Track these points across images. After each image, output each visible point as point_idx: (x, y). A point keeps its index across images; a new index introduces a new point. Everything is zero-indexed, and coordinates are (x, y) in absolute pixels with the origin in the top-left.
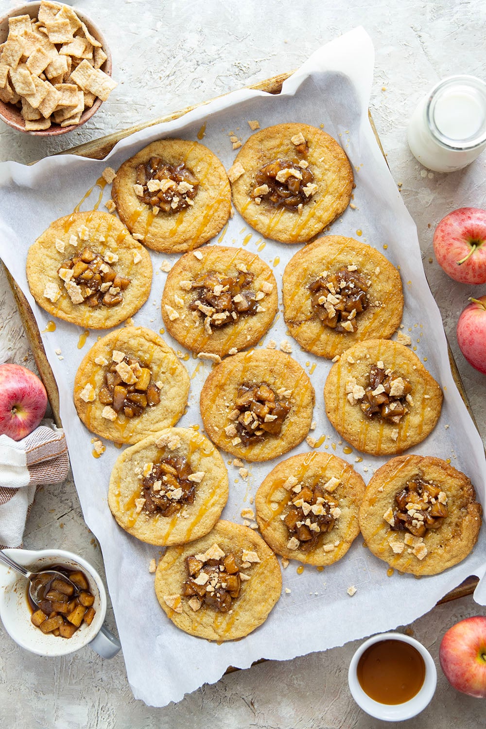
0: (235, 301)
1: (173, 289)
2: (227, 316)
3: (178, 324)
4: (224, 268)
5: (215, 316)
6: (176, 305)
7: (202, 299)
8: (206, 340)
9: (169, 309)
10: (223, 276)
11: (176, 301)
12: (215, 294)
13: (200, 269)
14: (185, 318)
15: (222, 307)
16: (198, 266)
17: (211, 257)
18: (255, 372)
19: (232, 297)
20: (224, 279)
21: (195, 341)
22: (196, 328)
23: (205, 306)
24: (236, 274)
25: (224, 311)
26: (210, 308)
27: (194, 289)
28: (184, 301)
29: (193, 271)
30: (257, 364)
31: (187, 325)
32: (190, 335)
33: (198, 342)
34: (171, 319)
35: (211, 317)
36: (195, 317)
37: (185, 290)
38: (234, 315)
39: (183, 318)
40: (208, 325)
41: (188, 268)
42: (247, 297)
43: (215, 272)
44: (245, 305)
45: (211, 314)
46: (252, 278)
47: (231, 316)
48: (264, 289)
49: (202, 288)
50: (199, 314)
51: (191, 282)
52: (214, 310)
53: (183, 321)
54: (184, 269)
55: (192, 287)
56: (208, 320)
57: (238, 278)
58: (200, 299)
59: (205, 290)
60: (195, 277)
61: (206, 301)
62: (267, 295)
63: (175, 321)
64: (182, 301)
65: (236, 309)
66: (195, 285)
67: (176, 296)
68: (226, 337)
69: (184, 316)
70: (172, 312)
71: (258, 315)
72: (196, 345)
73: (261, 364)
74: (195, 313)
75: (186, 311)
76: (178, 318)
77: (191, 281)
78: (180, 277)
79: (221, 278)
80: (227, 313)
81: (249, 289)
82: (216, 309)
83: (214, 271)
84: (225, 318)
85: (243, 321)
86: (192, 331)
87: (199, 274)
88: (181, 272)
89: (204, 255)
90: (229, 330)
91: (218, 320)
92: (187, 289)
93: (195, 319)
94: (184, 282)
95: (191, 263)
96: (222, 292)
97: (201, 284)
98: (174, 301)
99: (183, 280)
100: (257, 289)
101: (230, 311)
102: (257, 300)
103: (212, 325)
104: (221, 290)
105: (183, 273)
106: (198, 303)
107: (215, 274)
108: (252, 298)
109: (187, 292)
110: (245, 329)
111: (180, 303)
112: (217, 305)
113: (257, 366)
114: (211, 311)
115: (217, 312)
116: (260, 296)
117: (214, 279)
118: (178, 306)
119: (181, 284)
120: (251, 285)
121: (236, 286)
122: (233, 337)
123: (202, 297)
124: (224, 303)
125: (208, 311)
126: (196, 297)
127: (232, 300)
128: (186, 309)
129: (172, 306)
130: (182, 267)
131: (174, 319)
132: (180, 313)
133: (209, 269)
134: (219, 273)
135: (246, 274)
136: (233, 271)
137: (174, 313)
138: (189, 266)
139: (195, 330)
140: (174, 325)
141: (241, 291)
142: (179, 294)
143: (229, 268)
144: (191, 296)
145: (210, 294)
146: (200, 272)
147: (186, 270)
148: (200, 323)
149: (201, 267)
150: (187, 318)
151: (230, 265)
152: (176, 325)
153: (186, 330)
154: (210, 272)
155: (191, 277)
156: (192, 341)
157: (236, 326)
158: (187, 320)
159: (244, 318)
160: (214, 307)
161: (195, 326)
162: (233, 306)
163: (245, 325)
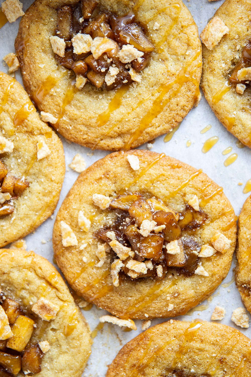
0: (169, 252)
1: (80, 201)
2: (149, 270)
3: (72, 253)
4: (167, 193)
5: (131, 264)
6: (77, 225)
7: (119, 230)
8: (106, 291)
9: (65, 229)
10: (160, 206)
11: (79, 220)
12: (141, 232)
13: (130, 184)
14: (86, 248)
16: (128, 179)
17: (151, 171)
18: (196, 358)
19: (166, 242)
20: (162, 212)
21: (90, 286)
22: (98, 268)
23: (120, 245)
24: (182, 208)
25: (146, 260)
26: (126, 249)
27: (112, 209)
28: (92, 223)
29: (118, 183)
30: (202, 346)
31: (85, 259)
32: (85, 275)
33: (94, 290)
34: (65, 243)
35: (124, 262)
36: (100, 253)
37: (98, 208)
38: (160, 270)
39: (82, 248)
40: (115, 273)
41: (112, 176)
42: (186, 247)
43: (152, 195)
44: (181, 259)
45: (125, 258)
46: (204, 221)
47: (155, 270)
48: (216, 245)
49: (125, 213)
50: (108, 250)
51: (108, 198)
52: (131, 254)
53: (81, 252)
54: (106, 175)
55: (110, 206)
56: (118, 265)
58: (116, 228)
59: (128, 220)
60: (120, 192)
61: (125, 236)
63: (69, 248)
64: (88, 223)
65: (165, 262)
66: (115, 204)
67: (81, 213)
68: (138, 296)
69: (85, 245)
70: (68, 234)
72: (90, 292)
73: (207, 347)
74: (102, 248)
75: (90, 238)
76: (76, 246)
77: (110, 196)
78: (96, 186)
79: (156, 208)
80: (150, 265)
81: (194, 234)
82: (135, 254)
83: (150, 193)
84: (145, 272)
85: (170, 279)
86: (90, 270)
87: (125, 191)
88: (101, 178)
89: (143, 165)
90: (145, 288)
91: (133, 271)
92: (102, 208)
93: (99, 256)
95: (120, 170)
96: (153, 232)
97: (123, 206)
98: (77, 218)
99: (100, 192)
100: (205, 240)
101: (156, 263)
102: (200, 256)
103: (123, 274)
104: (151, 229)
105: (103, 181)
106: (111, 234)
107: (151, 198)
109: (100, 211)
110: (169, 293)
111: (84, 225)
112: (139, 250)
113: (200, 350)
114: (126, 254)
115: (136, 258)
116: (207, 252)
117: (147, 207)
118: (80, 229)
119: (94, 198)
120: (199, 231)
121: (176, 227)
122: (148, 298)
123: (120, 228)
124: (149, 250)
125: (122, 252)
126: (111, 222)
127: (164, 246)
128: (91, 236)
129: (71, 225)
130: (103, 171)
131: (69, 245)
132: (80, 240)
133: (143, 187)
134: (157, 198)
135: (196, 212)
136: (179, 203)
137: (70, 237)
138: (114, 173)
139: (95, 270)
140: (67, 253)
141: (181, 236)
142: (87, 210)
143: (173, 196)
144: (105, 218)
145: (134, 228)
146: (129, 188)
147: (108, 178)
148: (105, 263)
149: (132, 180)
150: (89, 249)
151: (177, 193)
153: (81, 267)
154: (144, 192)
155: (113, 190)
156: (85, 285)
157: (158, 284)
158: (88, 252)
159: (173, 275)
160: (133, 250)
161: (97, 266)
162: (162, 257)
163: (171, 287)
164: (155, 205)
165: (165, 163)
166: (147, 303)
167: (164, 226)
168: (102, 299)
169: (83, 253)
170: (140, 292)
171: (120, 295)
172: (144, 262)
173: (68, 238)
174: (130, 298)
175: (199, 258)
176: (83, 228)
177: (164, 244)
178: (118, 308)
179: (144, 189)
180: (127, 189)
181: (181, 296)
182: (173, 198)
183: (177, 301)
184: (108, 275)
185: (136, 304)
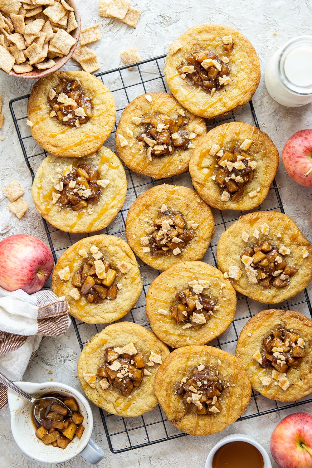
0: (173, 138)
1: (126, 123)
2: (165, 149)
3: (126, 150)
4: (168, 110)
5: (156, 148)
6: (126, 135)
7: (148, 133)
8: (146, 165)
9: (121, 138)
10: (166, 117)
11: (127, 132)
12: (158, 130)
13: (149, 110)
14: (133, 146)
15: (162, 141)
16: (148, 107)
17: (158, 101)
19: (171, 134)
20: (167, 119)
21: (138, 164)
23: (149, 139)
24: (176, 117)
25: (163, 144)
26: (152, 141)
27: (142, 124)
28: (134, 133)
29: (143, 110)
31: (133, 151)
32: (134, 160)
33: (141, 166)
34: (122, 145)
35: (153, 147)
36: (140, 146)
37: (136, 124)
38: (170, 148)
39: (131, 145)
40: (149, 154)
42: (182, 136)
43: (160, 113)
44: (180, 141)
45: (152, 145)
46: (188, 121)
47: (168, 149)
48: (196, 131)
49: (149, 124)
50: (144, 144)
51: (140, 119)
52: (155, 142)
53: (131, 148)
54: (137, 108)
55: (141, 122)
56: (150, 150)
57: (177, 120)
58: (146, 132)
59: (150, 126)
60: (144, 115)
61: (151, 135)
62: (198, 135)
63: (124, 147)
64: (132, 133)
65: (172, 143)
66: (143, 121)
67: (127, 128)
68: (162, 165)
69: (132, 144)
70: (123, 140)
71: (189, 151)
72: (139, 168)
74: (140, 143)
75: (134, 141)
76: (127, 146)
77: (140, 117)
78: (132, 114)
79: (164, 118)
80: (165, 146)
81: (185, 129)
82: (157, 142)
83: (160, 112)
84: (163, 149)
85: (177, 153)
87: (147, 114)
88: (134, 110)
89: (153, 99)
90: (166, 160)
91: (158, 150)
92: (137, 124)
93: (140, 148)
94: (136, 118)
95: (142, 104)
96: (163, 129)
97: (147, 121)
98: (126, 132)
99: (135, 116)
100: (191, 131)
101: (168, 145)
102: (189, 138)
103: (153, 154)
105: (135, 111)
106: (144, 136)
107: (160, 114)
108: (186, 137)
109: (137, 126)
110: (177, 160)
111: (130, 134)
112: (158, 139)
114: (153, 143)
115: (158, 144)
116: (192, 136)
117: (158, 118)
118: (128, 136)
119: (132, 119)
120: (187, 127)
121: (175, 126)
122: (168, 165)
123: (148, 131)
124: (164, 138)
125: (151, 143)
126: (143, 131)
127: (170, 136)
128: (134, 139)
129: (123, 136)
130: (135, 106)
131: (124, 145)
132: (129, 142)
133: (155, 110)
134: (163, 114)
135: (183, 117)
136: (174, 114)
137: (124, 141)
138: (140, 105)
139: (139, 156)
140: (124, 150)
141: (178, 130)
142: (130, 127)
143: (171, 111)
144: (139, 129)
145: (154, 129)
146: (149, 112)
147: (138, 109)
148: (143, 151)
149: (149, 108)
150: (134, 146)
151: (172, 109)
152: (125, 151)
153: (132, 155)
154: (156, 112)
155: (141, 114)
156: (136, 164)
157: (171, 157)
158: (134, 148)
159: (178, 151)
160: (156, 141)
161: (140, 153)
162: (171, 141)
163: (178, 157)
164: (163, 117)
165: (164, 96)
166: (168, 167)
167: (168, 125)
168: (146, 170)
169: (132, 148)
170: (163, 162)
171: (154, 166)
172: (162, 145)
173: (123, 142)
174: (159, 167)
175: (189, 140)
176: (129, 136)
177: (170, 135)
178: (154, 173)
179: (156, 110)
180: (148, 112)
181: (184, 161)
182: (171, 112)
183: (182, 163)
184: (146, 157)
185: (163, 169)
